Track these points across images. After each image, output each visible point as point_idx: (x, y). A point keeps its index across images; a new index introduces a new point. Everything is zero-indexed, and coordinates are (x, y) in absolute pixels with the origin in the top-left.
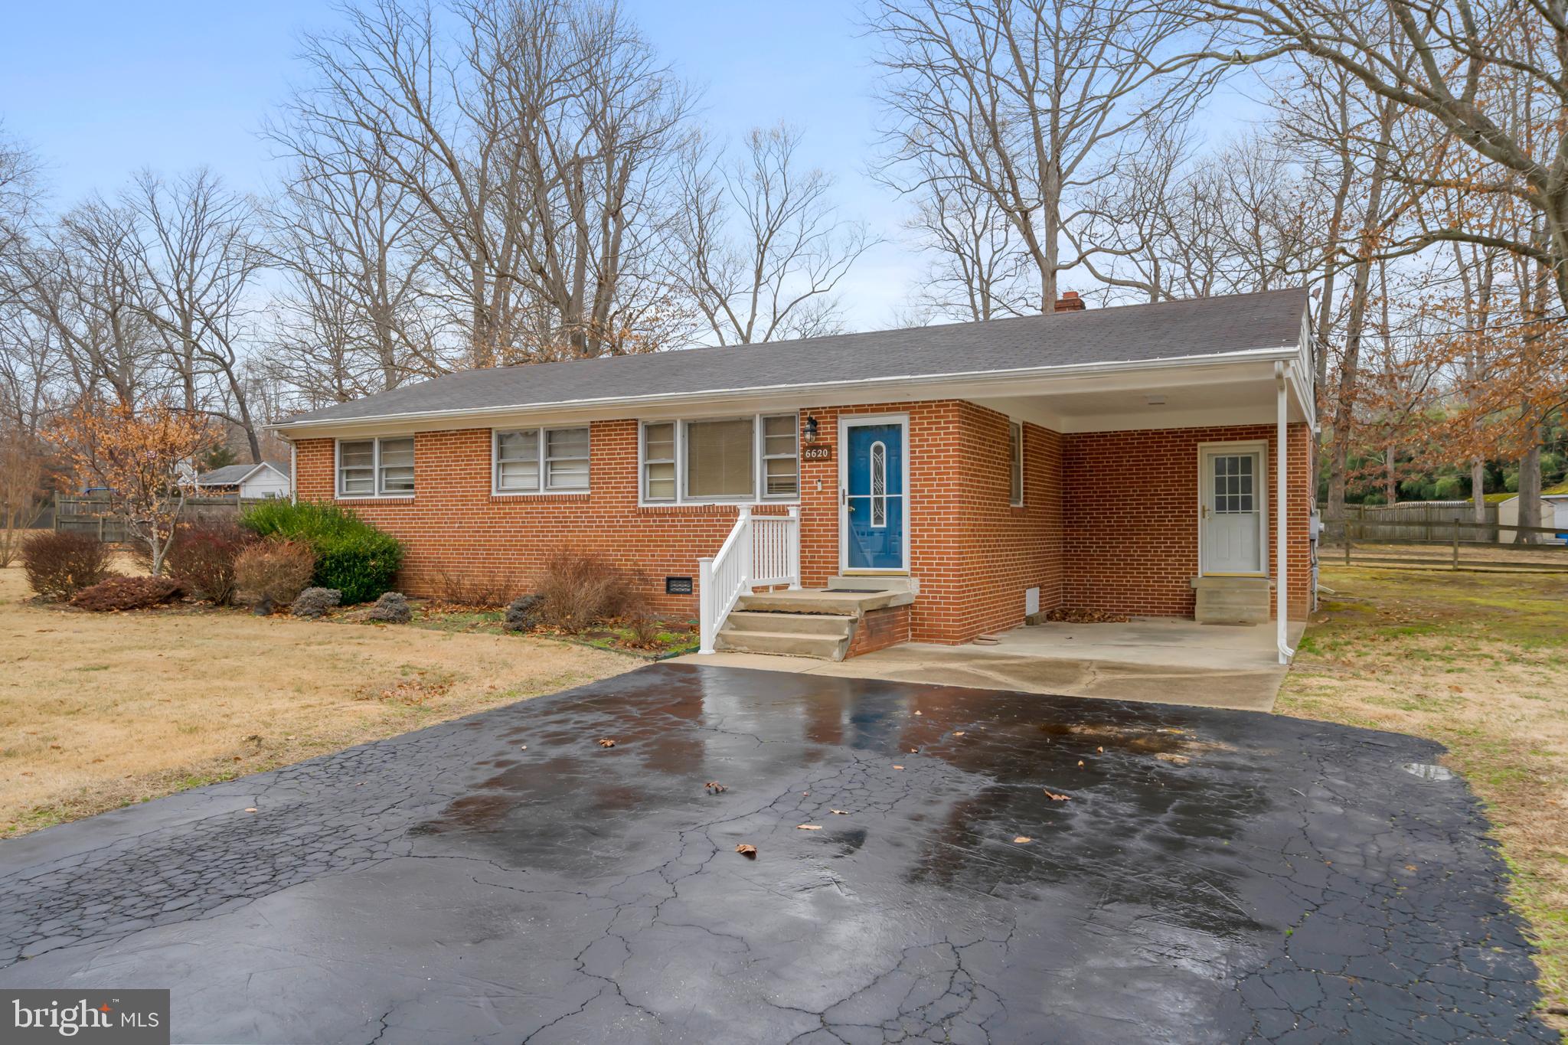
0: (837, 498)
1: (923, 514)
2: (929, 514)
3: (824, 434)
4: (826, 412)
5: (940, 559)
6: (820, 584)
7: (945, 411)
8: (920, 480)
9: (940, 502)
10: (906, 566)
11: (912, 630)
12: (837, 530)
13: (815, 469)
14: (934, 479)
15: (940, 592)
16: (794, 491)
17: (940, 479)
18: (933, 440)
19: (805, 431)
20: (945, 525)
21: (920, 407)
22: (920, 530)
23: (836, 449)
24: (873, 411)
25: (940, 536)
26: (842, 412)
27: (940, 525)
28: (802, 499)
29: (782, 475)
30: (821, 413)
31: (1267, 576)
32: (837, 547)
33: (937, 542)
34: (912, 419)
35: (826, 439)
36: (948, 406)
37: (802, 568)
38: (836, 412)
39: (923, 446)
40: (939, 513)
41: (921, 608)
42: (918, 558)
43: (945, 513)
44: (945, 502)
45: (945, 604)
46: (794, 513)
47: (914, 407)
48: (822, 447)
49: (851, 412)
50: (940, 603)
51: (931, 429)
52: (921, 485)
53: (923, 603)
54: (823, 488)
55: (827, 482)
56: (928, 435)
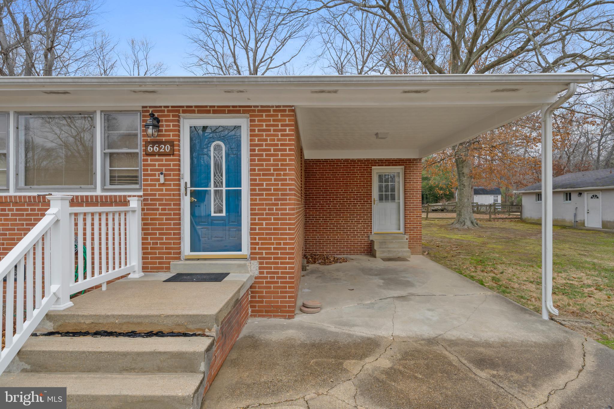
0: (179, 190)
1: (262, 205)
2: (267, 205)
3: (166, 131)
4: (168, 111)
5: (277, 244)
6: (162, 268)
7: (282, 116)
8: (259, 175)
9: (278, 195)
10: (246, 250)
11: (251, 307)
12: (180, 219)
13: (157, 162)
14: (272, 175)
15: (278, 273)
16: (137, 183)
17: (277, 175)
18: (271, 140)
19: (147, 126)
20: (282, 214)
21: (259, 111)
22: (259, 219)
23: (179, 146)
24: (215, 112)
25: (277, 224)
26: (184, 112)
27: (278, 214)
28: (144, 190)
29: (123, 168)
30: (164, 111)
31: (404, 233)
32: (179, 234)
33: (275, 229)
34: (251, 121)
35: (169, 135)
36: (285, 111)
37: (144, 253)
38: (178, 111)
39: (261, 145)
40: (277, 205)
41: (259, 288)
42: (257, 244)
43: (282, 204)
44: (282, 195)
45: (282, 283)
46: (134, 204)
47: (254, 111)
48: (165, 143)
49: (193, 112)
50: (277, 282)
51: (270, 130)
52: (260, 180)
53: (262, 283)
54: (165, 180)
55: (170, 175)
56: (267, 135)
